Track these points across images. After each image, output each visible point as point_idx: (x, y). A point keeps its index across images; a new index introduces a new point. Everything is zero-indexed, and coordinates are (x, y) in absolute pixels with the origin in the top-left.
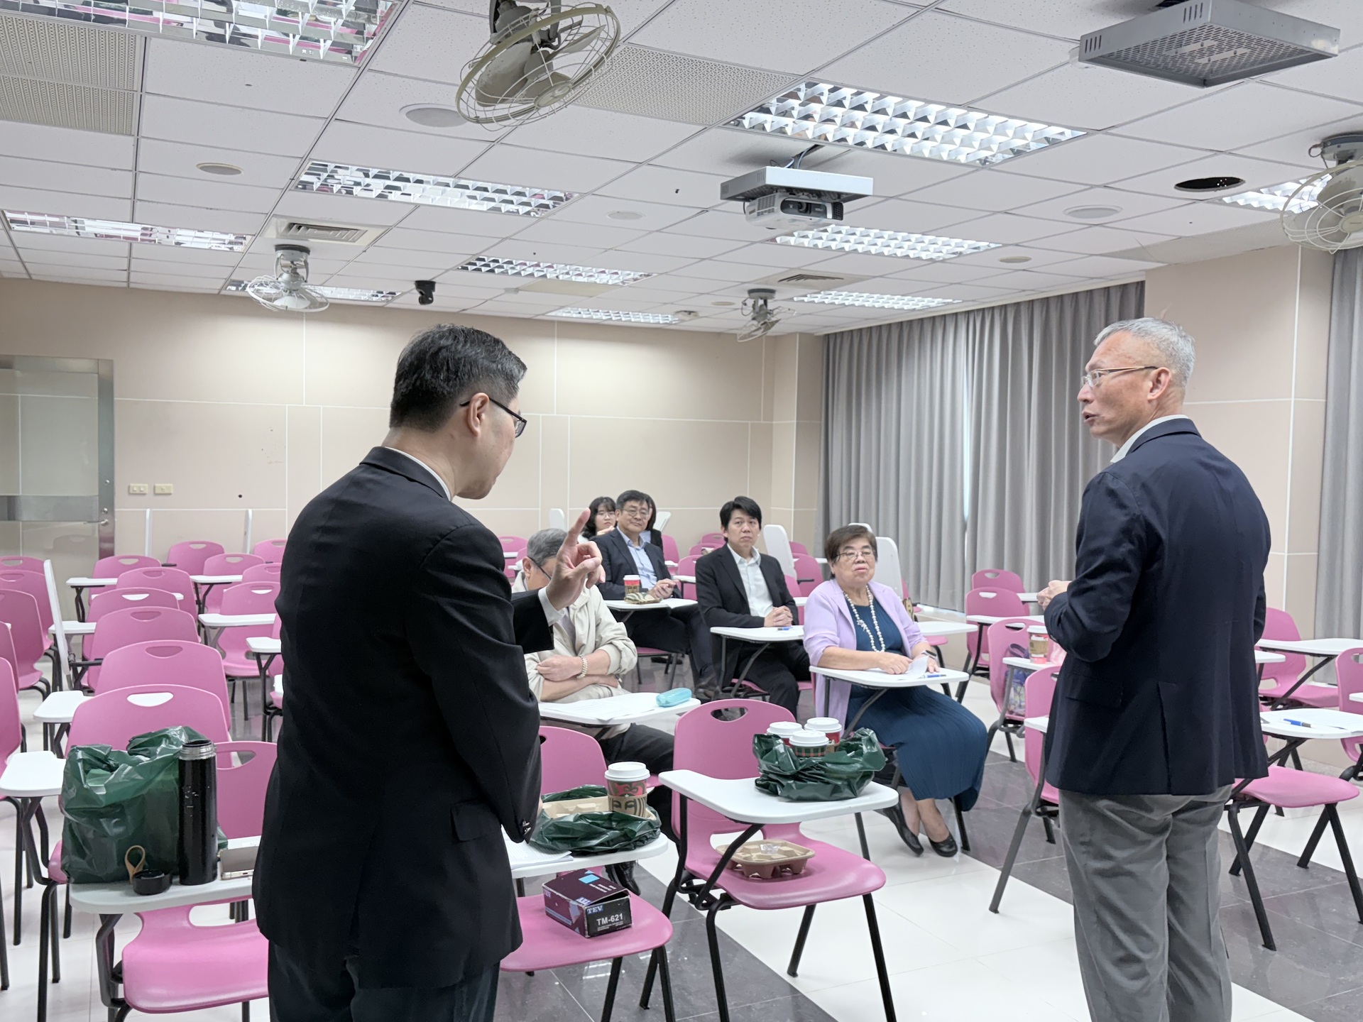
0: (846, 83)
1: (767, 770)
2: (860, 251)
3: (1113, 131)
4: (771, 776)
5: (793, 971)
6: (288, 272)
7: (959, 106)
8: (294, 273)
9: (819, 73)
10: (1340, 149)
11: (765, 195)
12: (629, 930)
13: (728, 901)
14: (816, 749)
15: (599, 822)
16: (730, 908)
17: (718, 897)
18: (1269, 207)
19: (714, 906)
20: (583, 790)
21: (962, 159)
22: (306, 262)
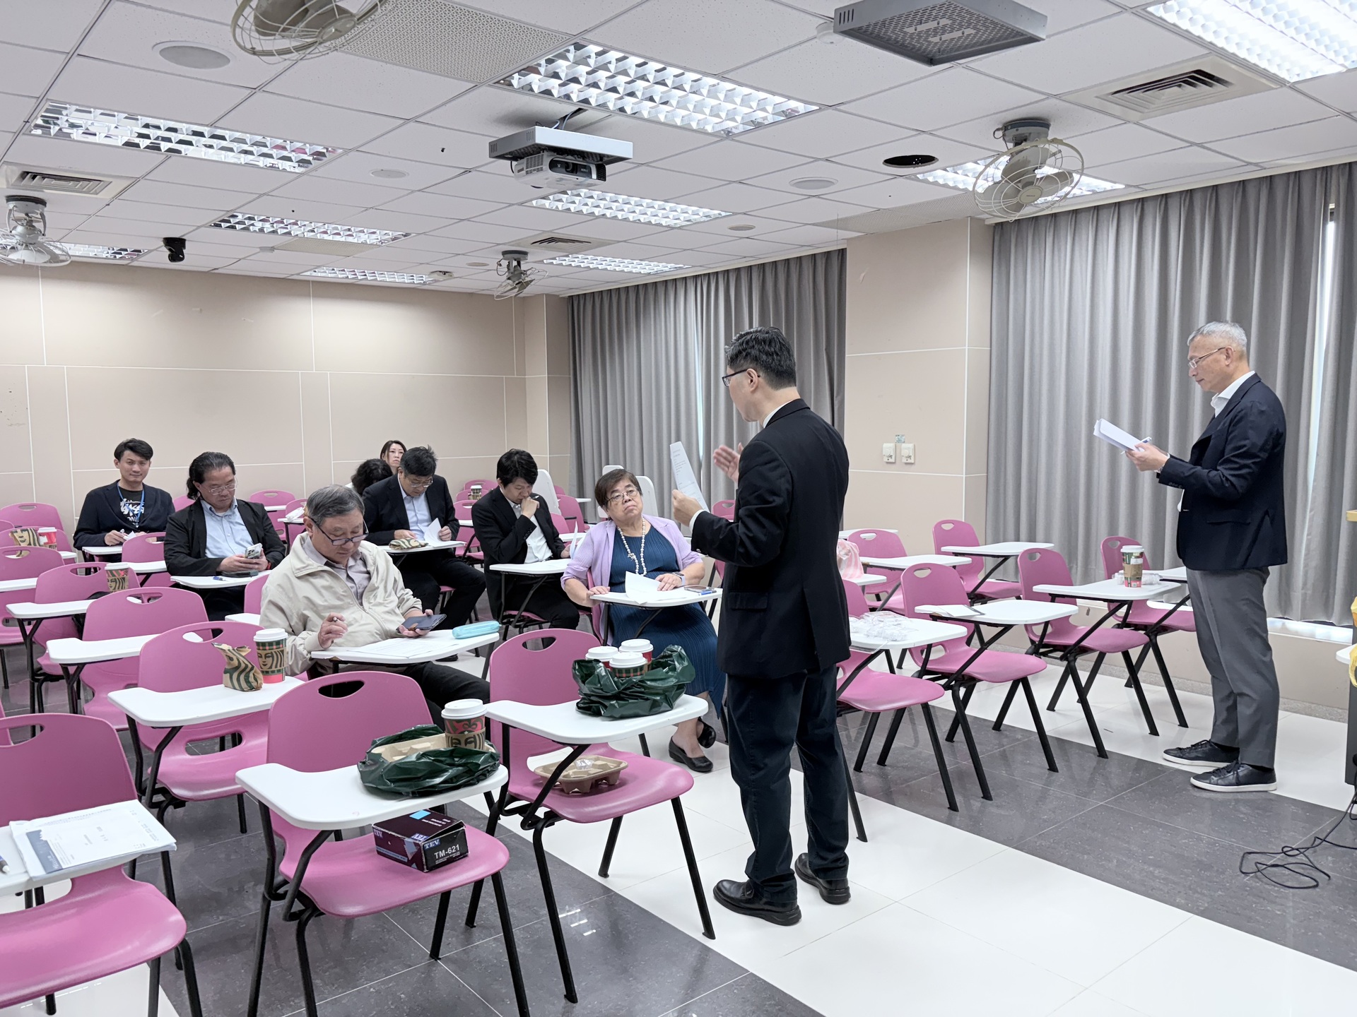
0: (614, 46)
1: (588, 692)
2: (608, 216)
3: (842, 107)
4: (592, 698)
5: (604, 872)
6: (22, 225)
7: (714, 76)
8: (30, 225)
9: (590, 34)
10: (1019, 132)
11: (531, 155)
12: (466, 859)
13: (552, 817)
14: (635, 669)
15: (443, 759)
16: (553, 824)
17: (542, 817)
18: (951, 184)
19: (540, 825)
20: (415, 731)
21: (709, 129)
22: (42, 215)
